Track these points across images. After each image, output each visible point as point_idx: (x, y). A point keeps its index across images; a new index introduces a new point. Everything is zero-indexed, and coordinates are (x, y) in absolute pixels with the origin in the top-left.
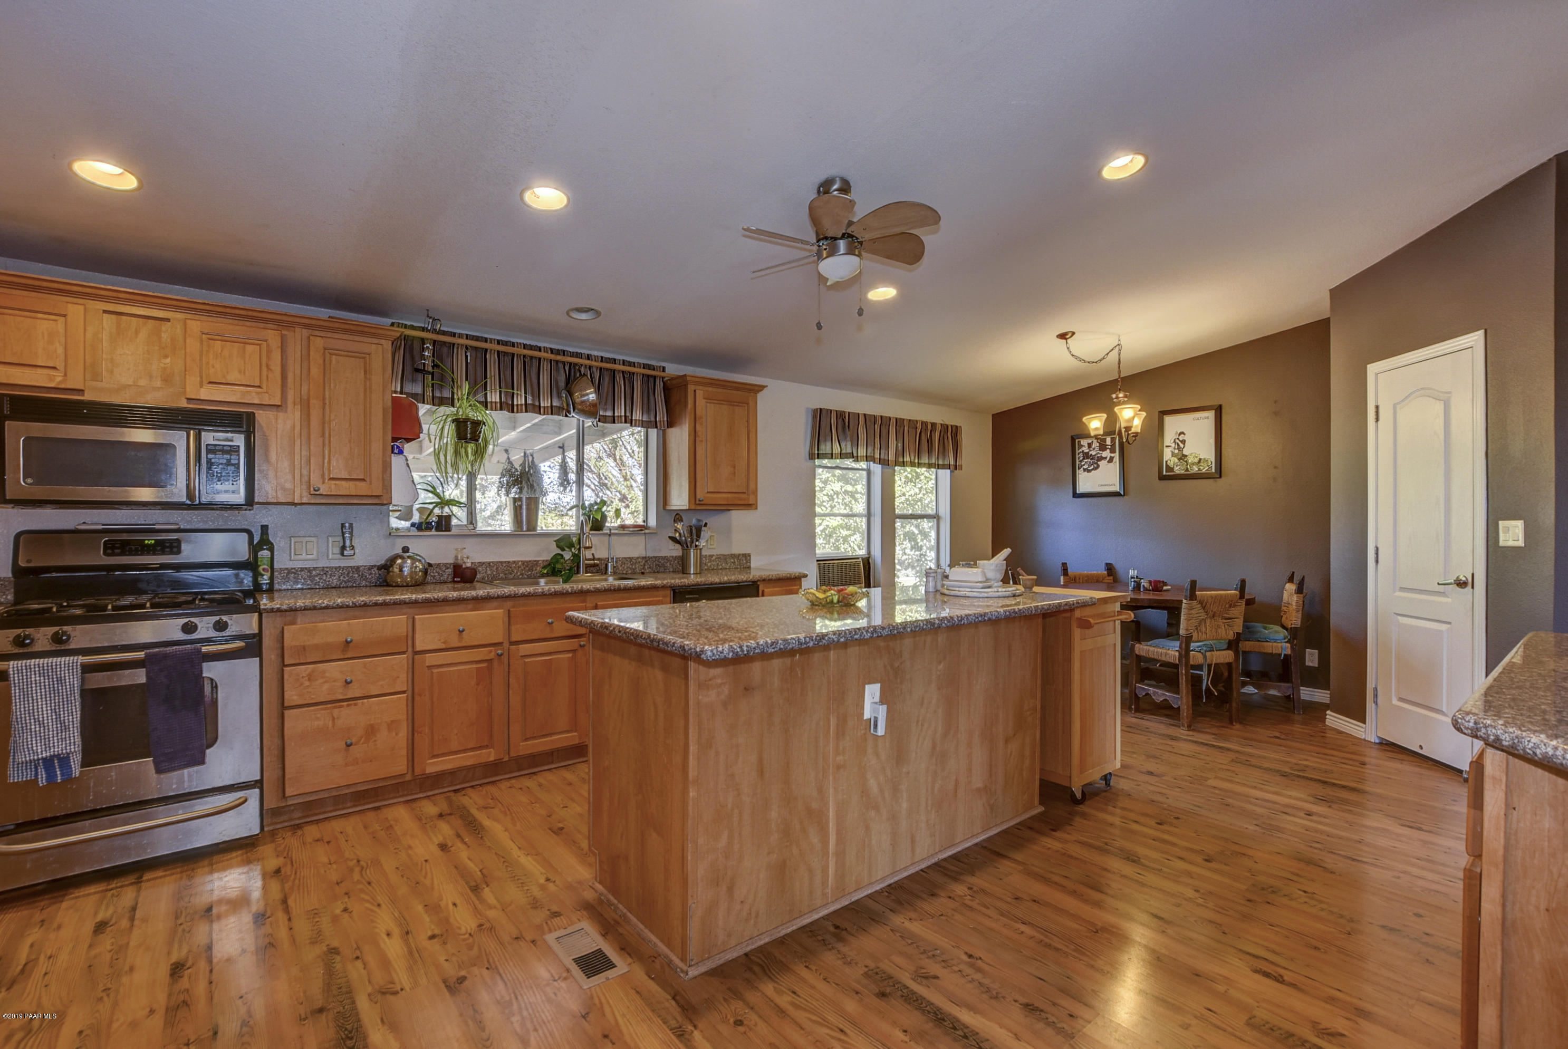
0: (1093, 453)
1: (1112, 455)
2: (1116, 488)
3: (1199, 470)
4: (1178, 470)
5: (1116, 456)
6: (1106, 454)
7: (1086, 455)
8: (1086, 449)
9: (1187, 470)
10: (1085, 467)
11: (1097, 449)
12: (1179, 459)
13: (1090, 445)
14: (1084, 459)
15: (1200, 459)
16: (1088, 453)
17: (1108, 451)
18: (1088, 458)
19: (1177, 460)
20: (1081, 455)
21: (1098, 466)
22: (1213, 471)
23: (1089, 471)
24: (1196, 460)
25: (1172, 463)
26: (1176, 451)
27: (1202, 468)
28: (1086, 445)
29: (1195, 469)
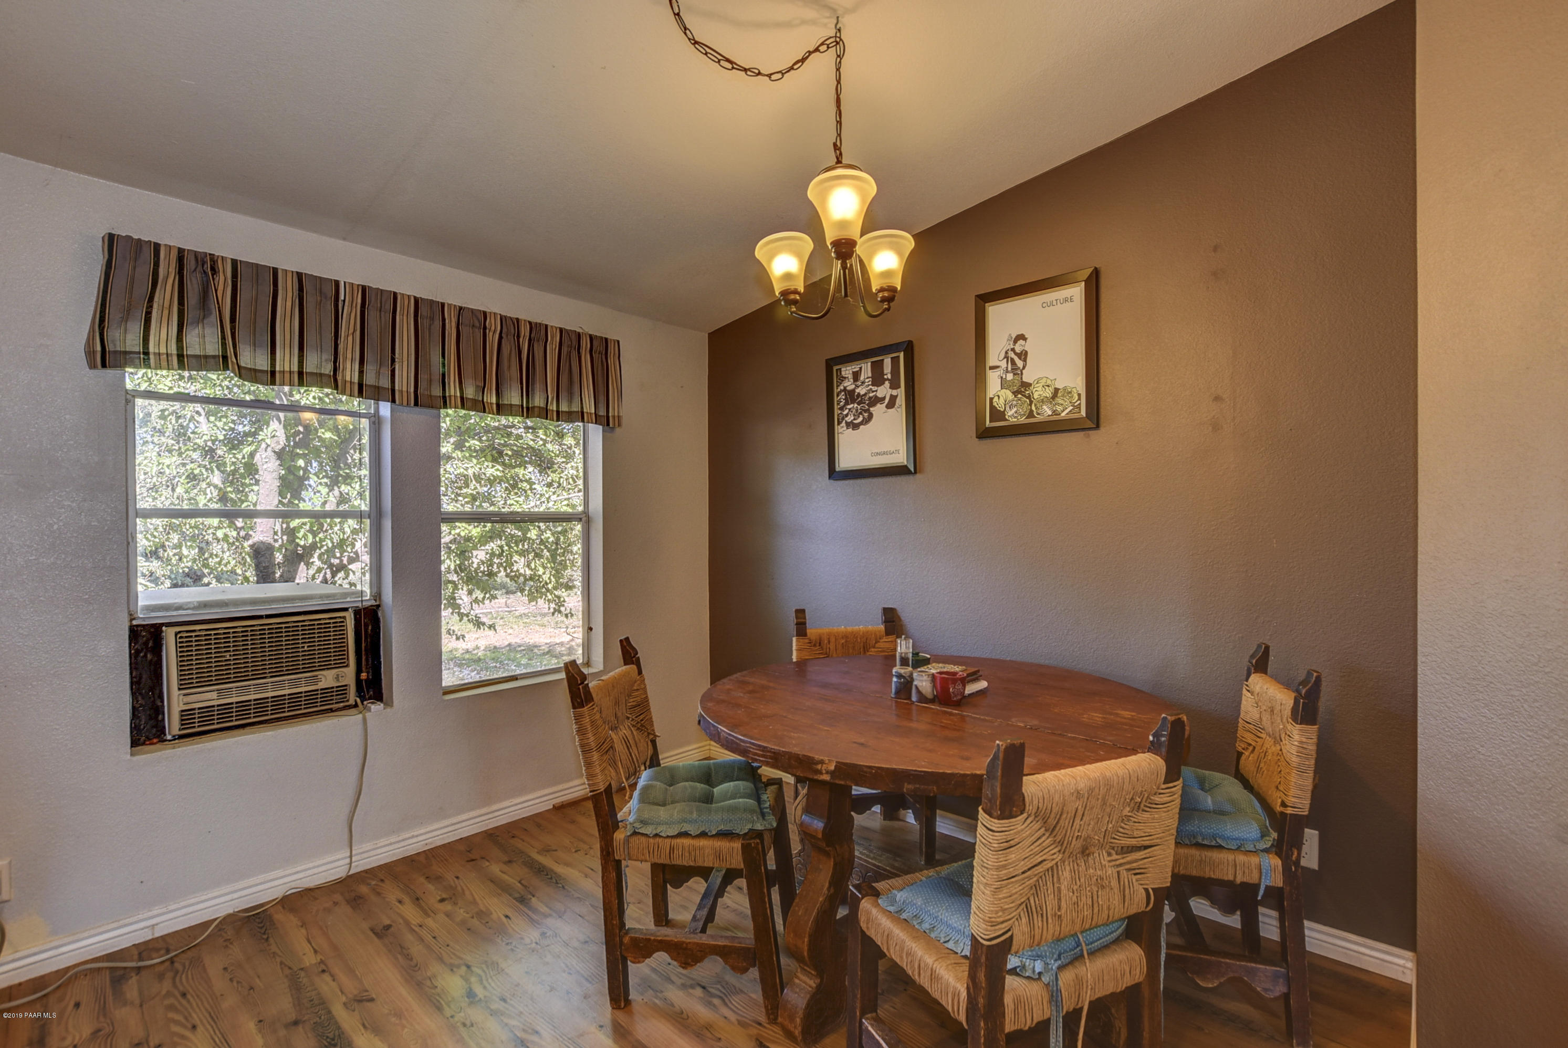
0: (861, 391)
1: (894, 392)
2: (901, 457)
3: (1055, 413)
4: (1013, 416)
5: (901, 393)
6: (884, 391)
7: (851, 396)
8: (849, 385)
9: (1031, 414)
10: (850, 418)
11: (868, 381)
12: (1015, 393)
13: (856, 376)
14: (847, 403)
15: (1056, 390)
16: (853, 391)
17: (887, 384)
18: (853, 402)
19: (1010, 396)
20: (842, 396)
21: (871, 416)
22: (1083, 413)
23: (855, 426)
24: (1048, 393)
25: (1002, 401)
26: (1010, 377)
27: (1059, 408)
28: (850, 376)
29: (1047, 411)
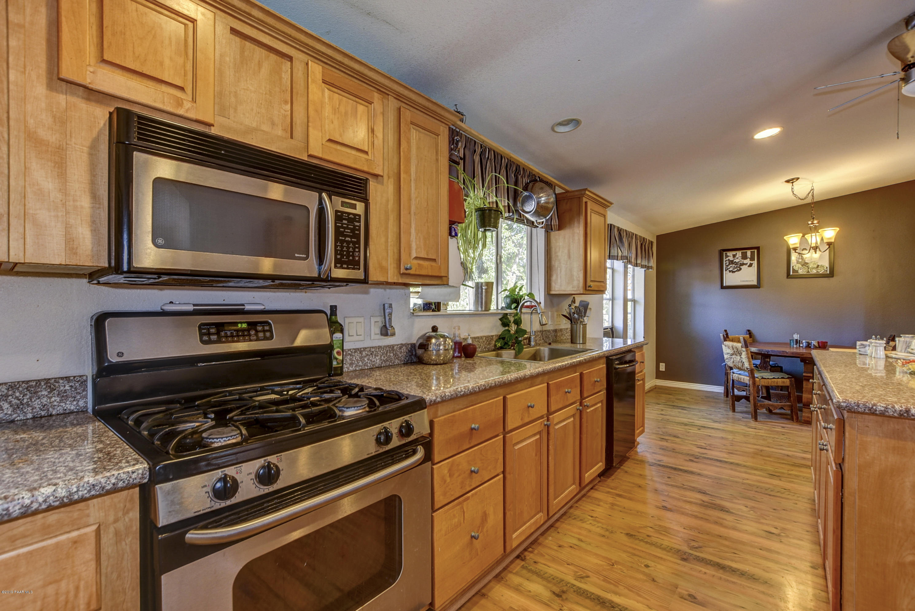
0: (737, 261)
1: (752, 262)
2: (755, 283)
3: (817, 272)
4: (801, 272)
5: (755, 263)
6: (748, 261)
7: (731, 262)
8: (731, 258)
9: (808, 272)
10: (731, 269)
11: (740, 258)
12: (802, 265)
13: (734, 256)
14: (729, 264)
15: (818, 266)
16: (733, 261)
17: (749, 259)
18: (733, 264)
19: (800, 266)
20: (728, 262)
21: (741, 269)
22: (828, 272)
23: (733, 272)
24: (815, 266)
25: (797, 267)
26: (800, 260)
27: (819, 271)
28: (732, 256)
29: (814, 271)
